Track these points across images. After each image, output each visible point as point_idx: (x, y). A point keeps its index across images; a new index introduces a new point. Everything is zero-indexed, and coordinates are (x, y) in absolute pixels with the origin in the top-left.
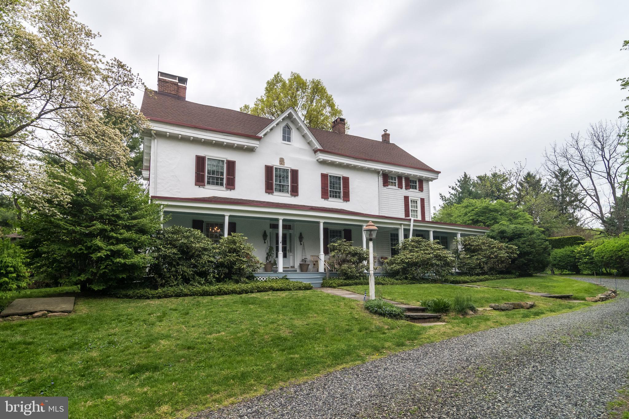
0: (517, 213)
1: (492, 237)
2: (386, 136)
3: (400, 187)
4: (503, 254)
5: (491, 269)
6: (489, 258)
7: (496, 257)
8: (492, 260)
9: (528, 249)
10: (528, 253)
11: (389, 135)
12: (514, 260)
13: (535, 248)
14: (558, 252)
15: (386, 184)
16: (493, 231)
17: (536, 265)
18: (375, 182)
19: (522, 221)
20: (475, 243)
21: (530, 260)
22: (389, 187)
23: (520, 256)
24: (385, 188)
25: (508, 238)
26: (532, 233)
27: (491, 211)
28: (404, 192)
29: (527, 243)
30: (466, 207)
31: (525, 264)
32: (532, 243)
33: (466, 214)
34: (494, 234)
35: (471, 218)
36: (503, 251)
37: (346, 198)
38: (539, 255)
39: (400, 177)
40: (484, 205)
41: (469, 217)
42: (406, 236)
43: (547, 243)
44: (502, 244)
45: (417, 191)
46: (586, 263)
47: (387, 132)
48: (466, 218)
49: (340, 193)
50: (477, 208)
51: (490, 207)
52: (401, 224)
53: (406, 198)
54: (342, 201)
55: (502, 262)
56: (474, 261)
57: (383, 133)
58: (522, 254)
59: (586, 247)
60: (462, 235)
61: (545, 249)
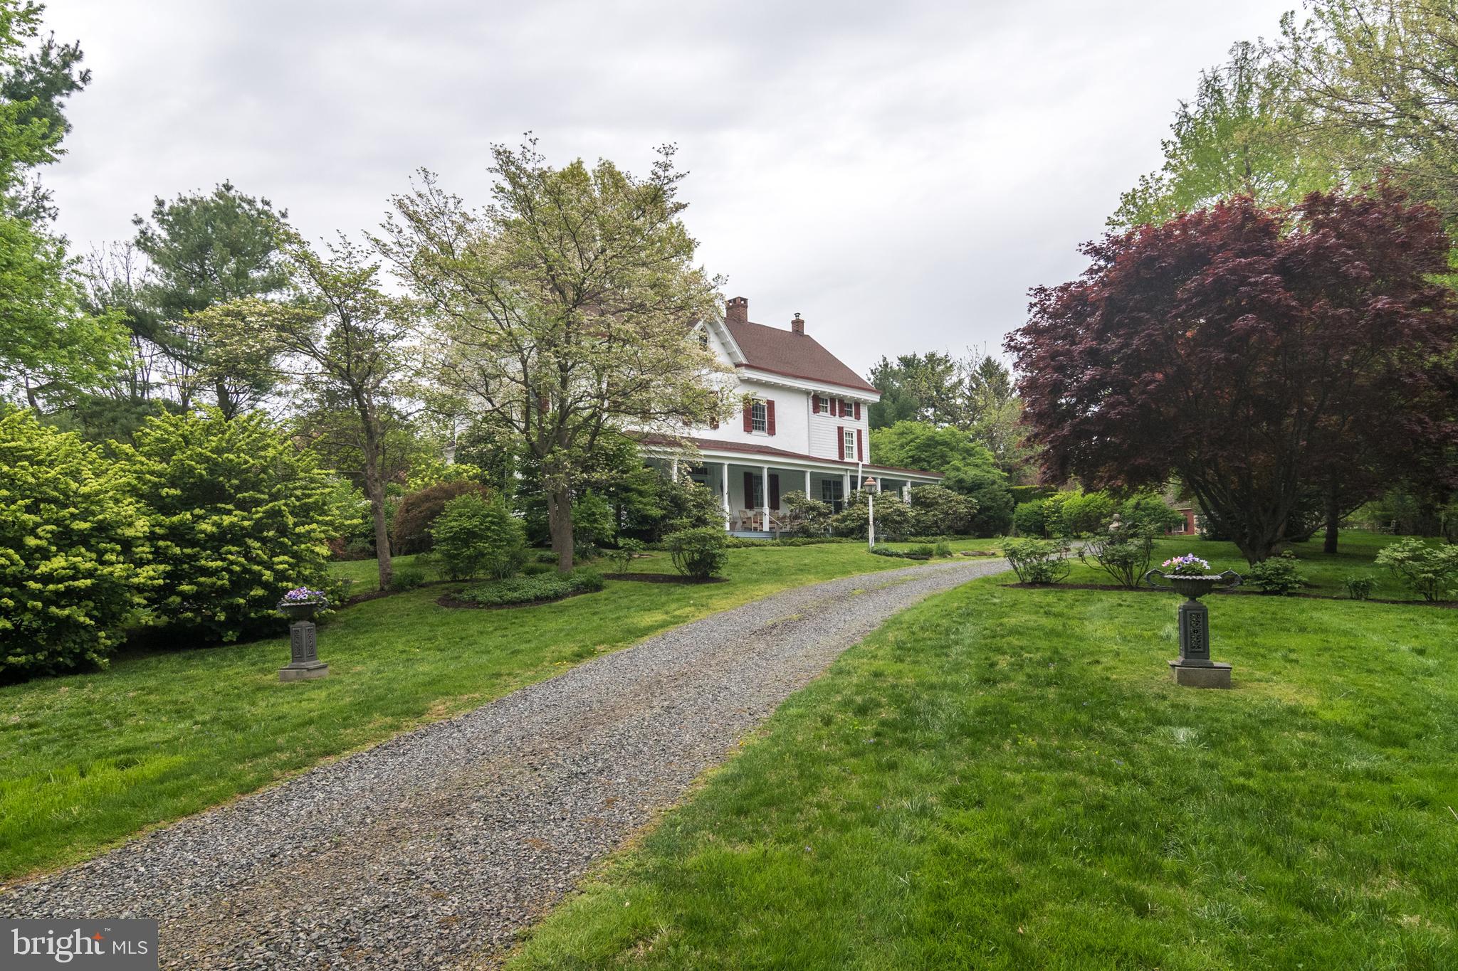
0: (973, 449)
1: (949, 488)
2: (798, 324)
3: (833, 413)
4: (962, 509)
5: (950, 527)
6: (947, 514)
7: (955, 512)
8: (950, 517)
9: (989, 503)
10: (988, 509)
11: (803, 322)
12: (974, 516)
13: (996, 501)
14: (1024, 507)
15: (816, 409)
16: (949, 479)
17: (997, 522)
18: (804, 405)
19: (980, 462)
20: (931, 496)
21: (990, 517)
22: (821, 413)
23: (980, 512)
24: (815, 416)
25: (967, 489)
26: (994, 483)
27: (938, 443)
28: (838, 421)
29: (988, 496)
30: (902, 434)
31: (985, 522)
32: (993, 496)
33: (902, 446)
34: (951, 483)
35: (910, 454)
36: (962, 506)
37: (772, 431)
38: (1001, 510)
39: (833, 399)
40: (928, 433)
41: (907, 452)
42: (854, 486)
43: (1010, 495)
44: (960, 497)
45: (853, 418)
46: (1054, 522)
47: (801, 318)
48: (903, 454)
49: (763, 423)
50: (917, 438)
51: (938, 438)
52: (847, 470)
53: (840, 429)
54: (766, 434)
55: (961, 519)
56: (930, 517)
57: (794, 318)
58: (983, 510)
59: (1055, 501)
60: (913, 485)
61: (1007, 503)
